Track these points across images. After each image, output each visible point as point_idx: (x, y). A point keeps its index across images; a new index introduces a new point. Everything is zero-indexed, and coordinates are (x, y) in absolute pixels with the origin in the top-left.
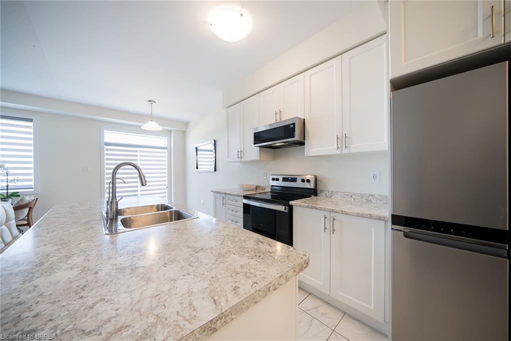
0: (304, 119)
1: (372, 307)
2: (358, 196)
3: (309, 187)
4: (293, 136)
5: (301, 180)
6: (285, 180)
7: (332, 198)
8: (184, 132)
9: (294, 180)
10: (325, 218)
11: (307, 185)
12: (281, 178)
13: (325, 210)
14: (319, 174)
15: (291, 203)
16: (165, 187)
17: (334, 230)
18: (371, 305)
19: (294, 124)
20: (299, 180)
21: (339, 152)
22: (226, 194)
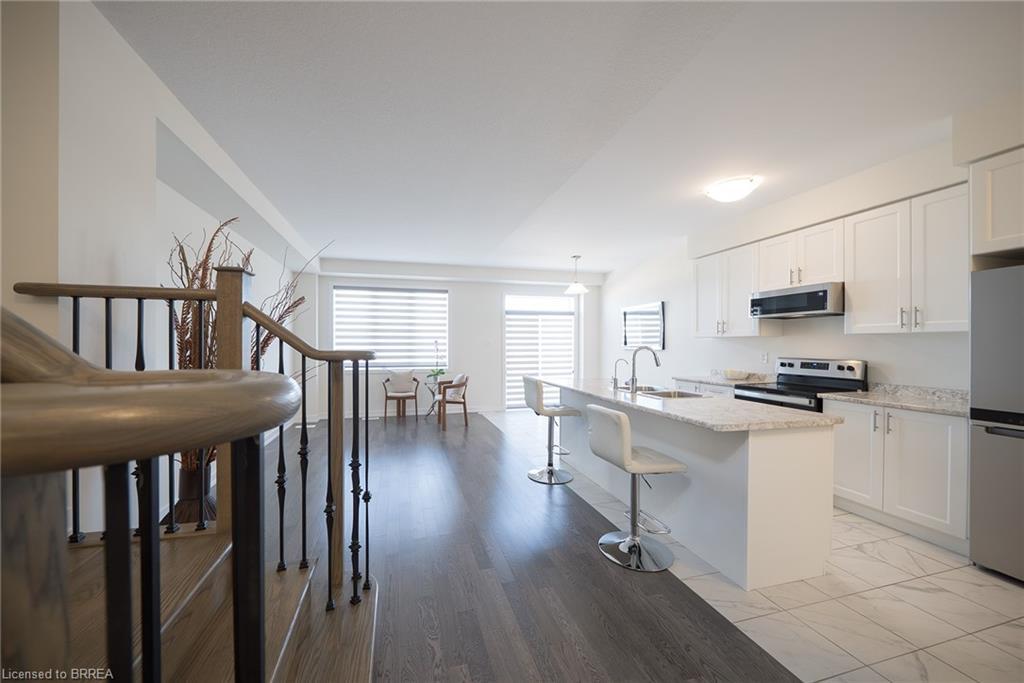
0: (843, 284)
1: (948, 522)
2: (947, 393)
3: (852, 377)
4: (824, 308)
5: (836, 367)
6: (804, 365)
7: (898, 394)
8: (599, 287)
9: (825, 367)
10: (876, 414)
11: (847, 375)
12: (797, 364)
13: (875, 404)
14: (871, 359)
15: (819, 395)
16: (571, 371)
17: (889, 430)
18: (946, 519)
19: (825, 292)
20: (833, 367)
21: (905, 330)
22: (701, 382)
